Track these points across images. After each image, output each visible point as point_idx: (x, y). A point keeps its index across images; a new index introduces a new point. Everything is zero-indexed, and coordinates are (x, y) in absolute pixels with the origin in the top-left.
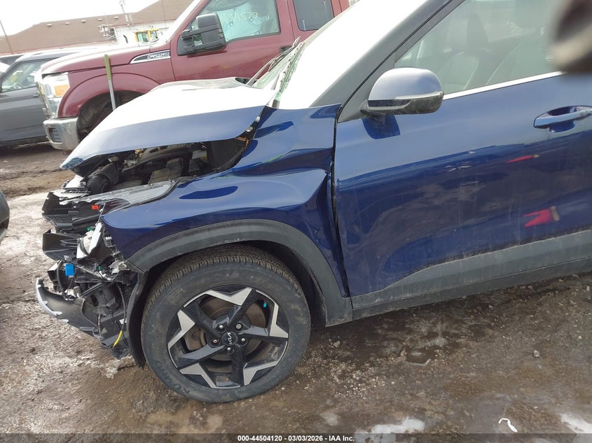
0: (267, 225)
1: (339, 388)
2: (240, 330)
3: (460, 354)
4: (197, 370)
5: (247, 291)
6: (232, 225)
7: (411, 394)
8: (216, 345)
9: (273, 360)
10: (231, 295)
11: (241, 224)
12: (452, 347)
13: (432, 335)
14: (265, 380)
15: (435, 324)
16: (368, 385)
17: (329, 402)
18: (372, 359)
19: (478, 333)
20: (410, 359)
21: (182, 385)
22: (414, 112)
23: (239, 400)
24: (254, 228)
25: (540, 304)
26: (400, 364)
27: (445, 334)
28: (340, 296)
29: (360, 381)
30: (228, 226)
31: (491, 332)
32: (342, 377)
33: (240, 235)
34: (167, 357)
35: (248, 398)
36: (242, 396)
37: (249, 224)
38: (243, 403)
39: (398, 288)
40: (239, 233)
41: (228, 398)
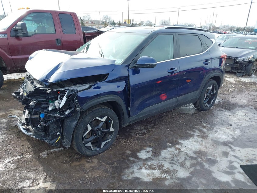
0: (115, 96)
1: (126, 145)
2: (102, 130)
3: (151, 132)
4: (89, 144)
5: (106, 117)
6: (107, 96)
7: (145, 143)
8: (95, 135)
9: (109, 139)
10: (102, 119)
11: (109, 96)
12: (148, 132)
13: (142, 130)
14: (107, 146)
15: (141, 127)
16: (133, 143)
17: (125, 149)
18: (130, 137)
19: (153, 127)
20: (140, 136)
21: (85, 150)
22: (150, 67)
23: (100, 153)
24: (112, 97)
25: (163, 119)
26: (138, 137)
27: (145, 129)
28: (127, 117)
29: (130, 143)
30: (106, 97)
31: (156, 127)
32: (125, 142)
33: (109, 99)
34: (82, 141)
35: (102, 152)
36: (100, 152)
37: (111, 96)
38: (101, 154)
39: (140, 114)
40: (108, 99)
41: (97, 153)
